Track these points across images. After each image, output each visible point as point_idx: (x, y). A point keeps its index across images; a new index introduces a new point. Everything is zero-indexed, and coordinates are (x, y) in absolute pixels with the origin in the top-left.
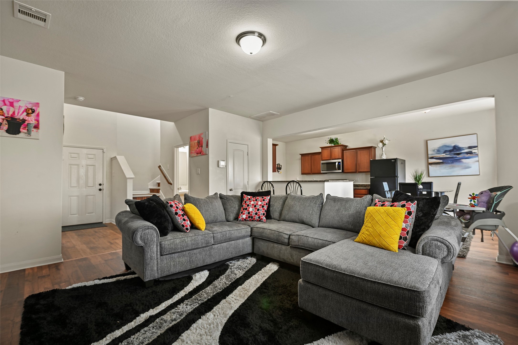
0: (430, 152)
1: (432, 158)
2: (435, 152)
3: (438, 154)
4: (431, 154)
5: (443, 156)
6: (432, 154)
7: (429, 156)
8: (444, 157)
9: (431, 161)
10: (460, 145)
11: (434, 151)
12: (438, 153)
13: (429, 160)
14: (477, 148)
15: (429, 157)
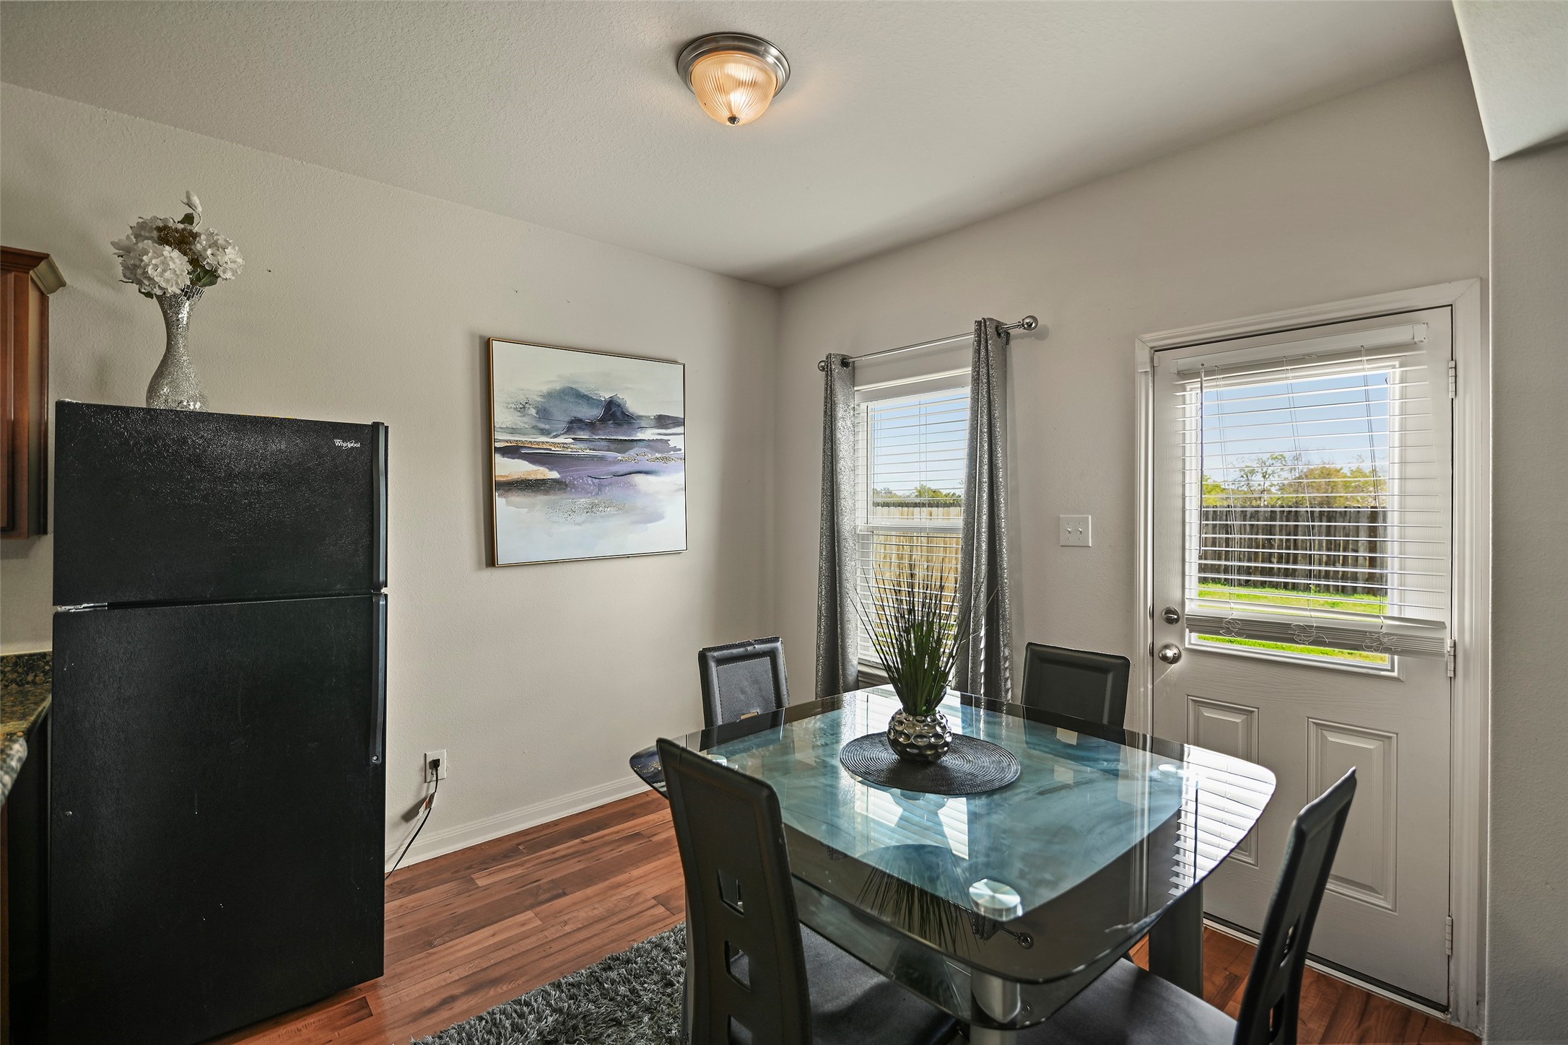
0: (503, 416)
1: (512, 451)
2: (525, 419)
3: (544, 432)
4: (509, 424)
5: (564, 446)
6: (513, 431)
7: (498, 436)
8: (568, 452)
9: (507, 468)
10: (633, 405)
11: (522, 409)
12: (542, 426)
13: (499, 460)
14: (680, 430)
15: (498, 445)
